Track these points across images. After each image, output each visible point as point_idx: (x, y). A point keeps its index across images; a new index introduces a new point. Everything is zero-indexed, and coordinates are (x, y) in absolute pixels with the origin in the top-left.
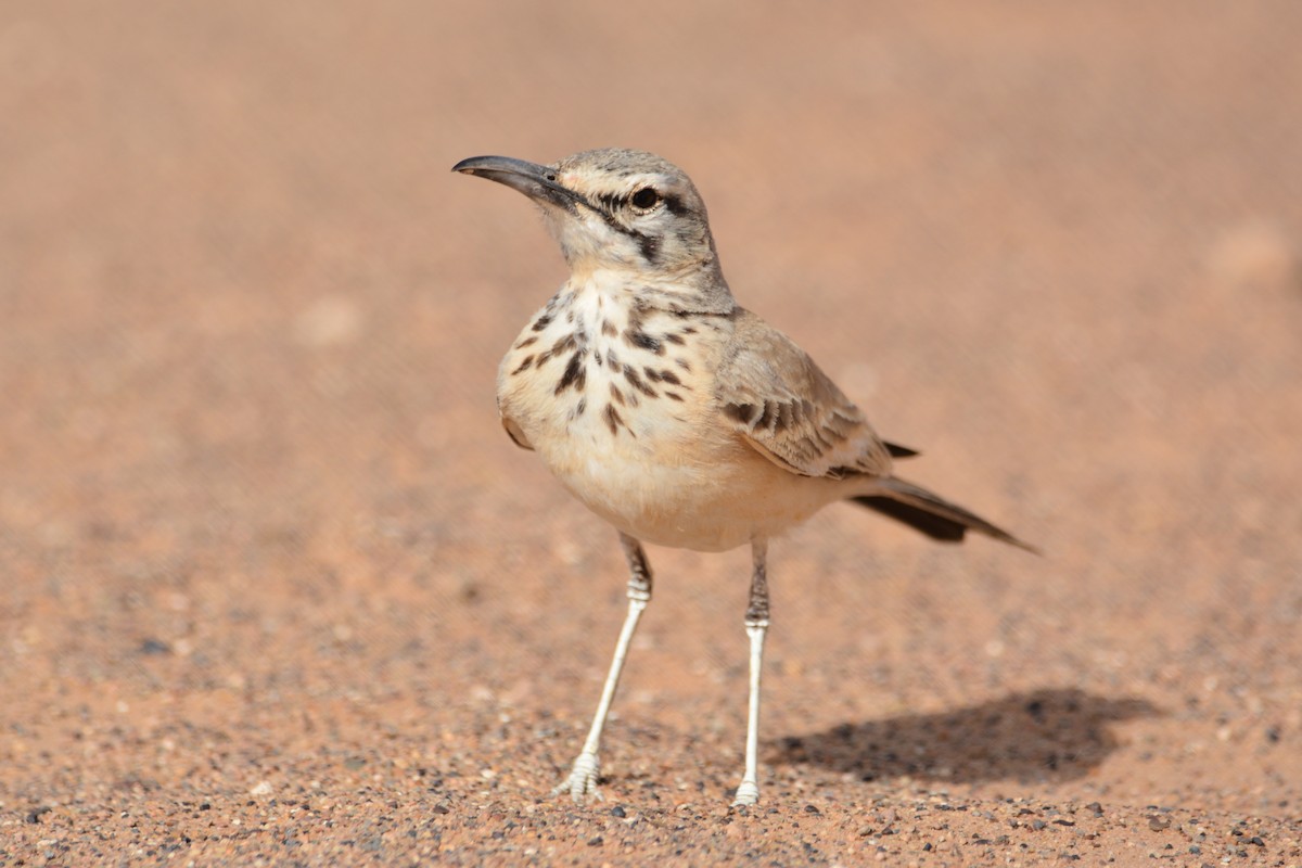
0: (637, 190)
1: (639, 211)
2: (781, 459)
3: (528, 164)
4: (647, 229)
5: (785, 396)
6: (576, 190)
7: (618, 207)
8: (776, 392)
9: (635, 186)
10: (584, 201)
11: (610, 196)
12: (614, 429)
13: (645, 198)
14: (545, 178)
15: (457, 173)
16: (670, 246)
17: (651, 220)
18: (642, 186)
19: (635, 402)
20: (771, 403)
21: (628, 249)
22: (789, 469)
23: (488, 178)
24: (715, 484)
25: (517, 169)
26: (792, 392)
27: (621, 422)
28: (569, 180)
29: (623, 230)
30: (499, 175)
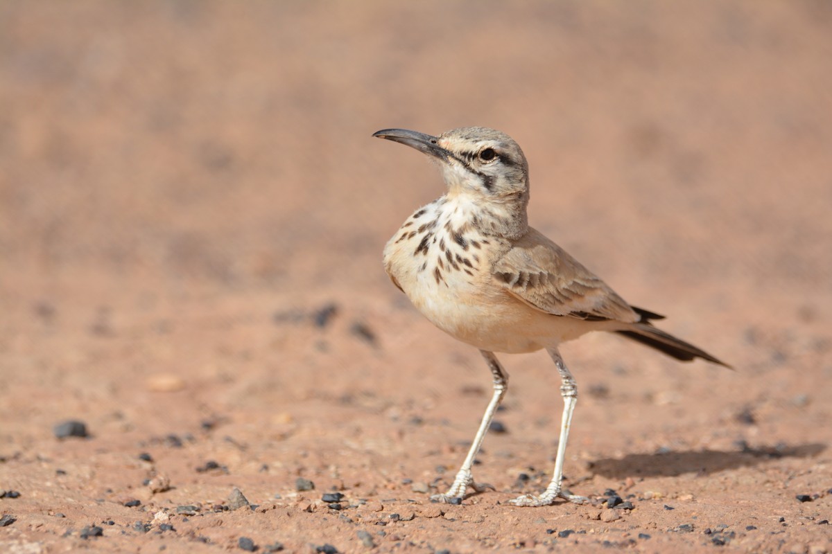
0: (482, 150)
1: (484, 161)
2: (532, 303)
3: (420, 134)
4: (487, 171)
5: (535, 270)
6: (447, 149)
7: (471, 159)
8: (528, 267)
9: (481, 148)
10: (452, 155)
11: (467, 153)
12: (438, 281)
13: (488, 154)
14: (430, 142)
15: (375, 137)
16: (501, 182)
17: (491, 167)
18: (486, 147)
19: (449, 270)
20: (524, 273)
21: (477, 182)
22: (537, 309)
23: (395, 141)
24: (495, 315)
25: (412, 136)
26: (540, 268)
27: (441, 278)
28: (444, 143)
29: (473, 172)
30: (401, 139)
